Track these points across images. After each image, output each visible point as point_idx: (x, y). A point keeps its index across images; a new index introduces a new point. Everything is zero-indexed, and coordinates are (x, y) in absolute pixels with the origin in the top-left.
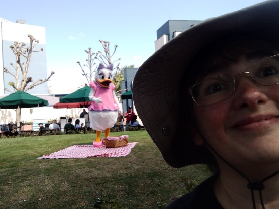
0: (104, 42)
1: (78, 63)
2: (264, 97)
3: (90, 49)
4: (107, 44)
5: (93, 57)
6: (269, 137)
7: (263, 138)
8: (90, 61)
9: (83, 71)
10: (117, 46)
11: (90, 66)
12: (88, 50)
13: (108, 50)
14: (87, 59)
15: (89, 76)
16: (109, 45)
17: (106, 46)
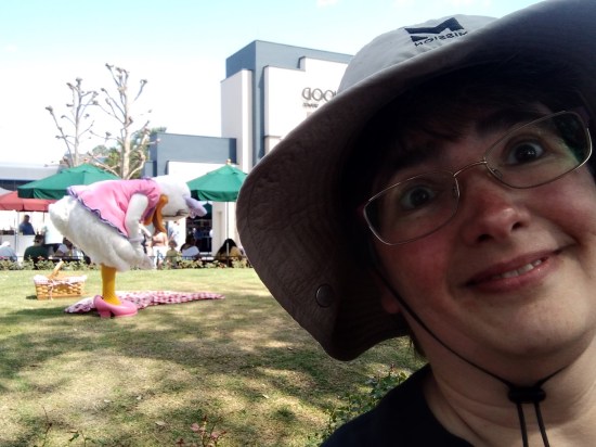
0: (118, 69)
1: (50, 109)
2: (524, 215)
3: (79, 81)
4: (123, 74)
5: (85, 100)
6: (544, 303)
7: (532, 306)
8: (78, 109)
9: (61, 129)
10: (145, 82)
11: (77, 121)
12: (75, 84)
13: (125, 88)
14: (71, 103)
15: (73, 141)
16: (127, 76)
17: (121, 78)
